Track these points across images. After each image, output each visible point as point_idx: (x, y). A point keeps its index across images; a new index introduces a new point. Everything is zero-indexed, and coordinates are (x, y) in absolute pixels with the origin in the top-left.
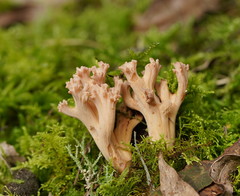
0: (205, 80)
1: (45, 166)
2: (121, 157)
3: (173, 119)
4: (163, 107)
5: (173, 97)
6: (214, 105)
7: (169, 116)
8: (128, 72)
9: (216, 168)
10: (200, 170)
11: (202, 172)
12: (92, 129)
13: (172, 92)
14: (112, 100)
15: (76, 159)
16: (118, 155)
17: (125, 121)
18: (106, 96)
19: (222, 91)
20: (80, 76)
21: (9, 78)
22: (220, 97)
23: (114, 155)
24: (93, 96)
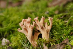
0: (61, 21)
1: (16, 46)
2: (35, 43)
3: (49, 33)
4: (46, 30)
5: (49, 27)
6: (63, 28)
7: (47, 32)
8: (36, 20)
9: (59, 46)
10: (55, 47)
11: (56, 47)
12: (27, 36)
13: (48, 25)
14: (31, 28)
15: (23, 44)
16: (34, 43)
17: (36, 33)
18: (29, 27)
19: (66, 24)
20: (23, 21)
21: (10, 21)
22: (65, 26)
23: (33, 43)
24: (26, 27)
